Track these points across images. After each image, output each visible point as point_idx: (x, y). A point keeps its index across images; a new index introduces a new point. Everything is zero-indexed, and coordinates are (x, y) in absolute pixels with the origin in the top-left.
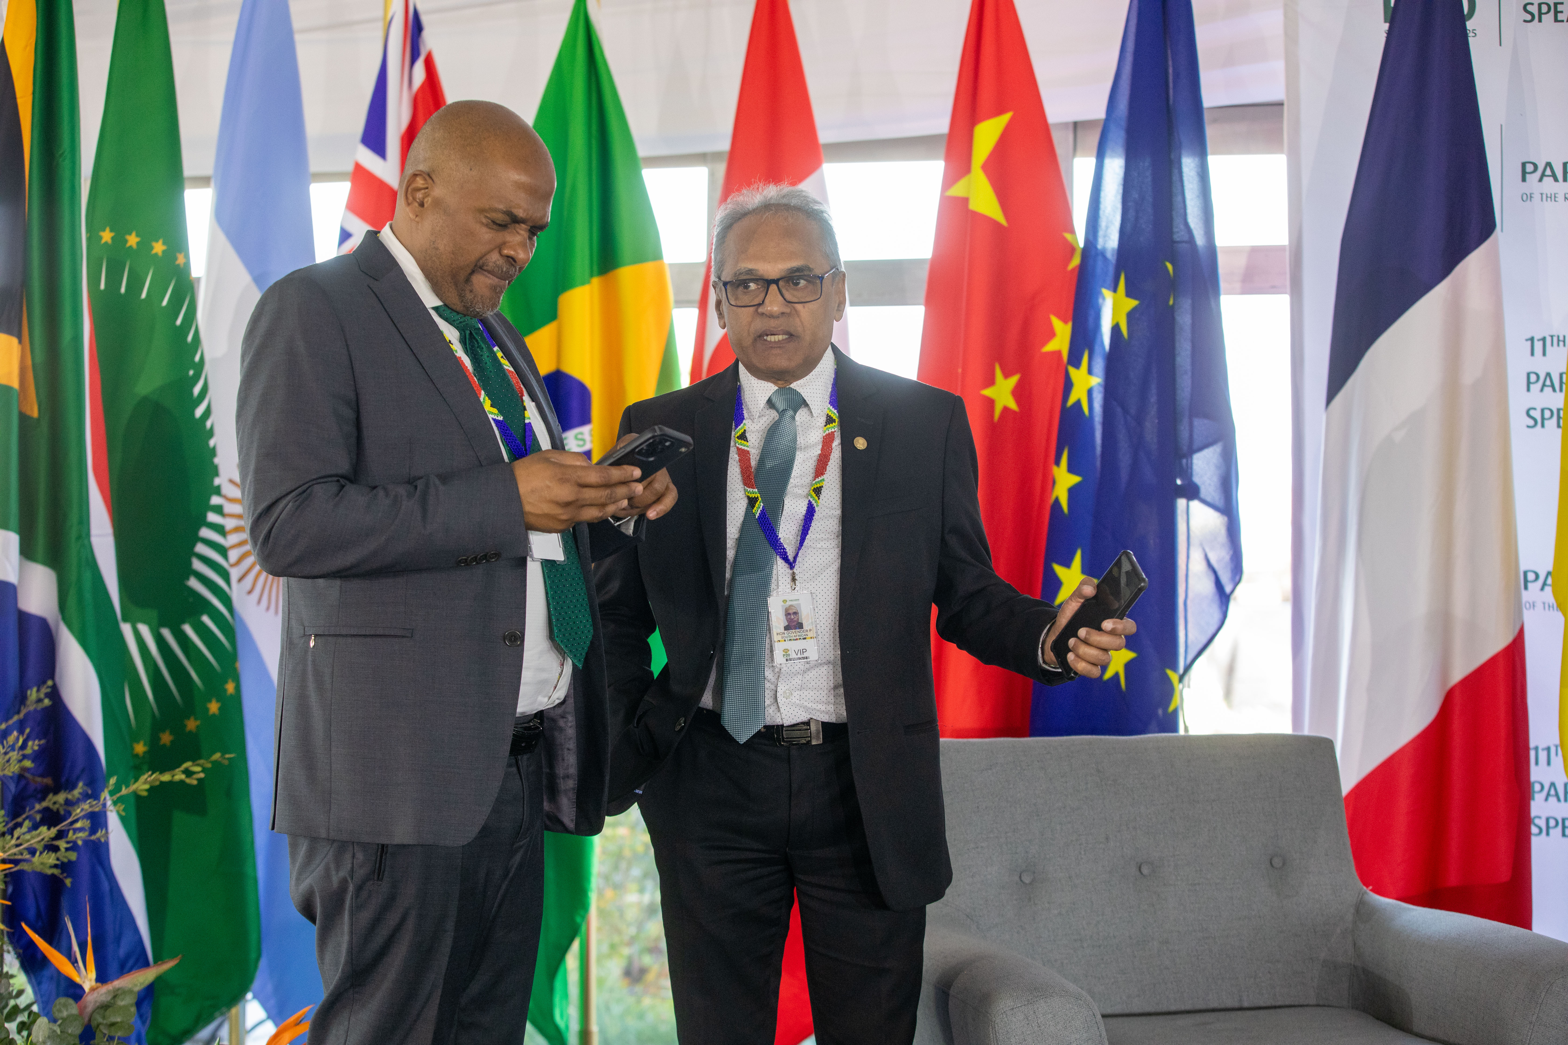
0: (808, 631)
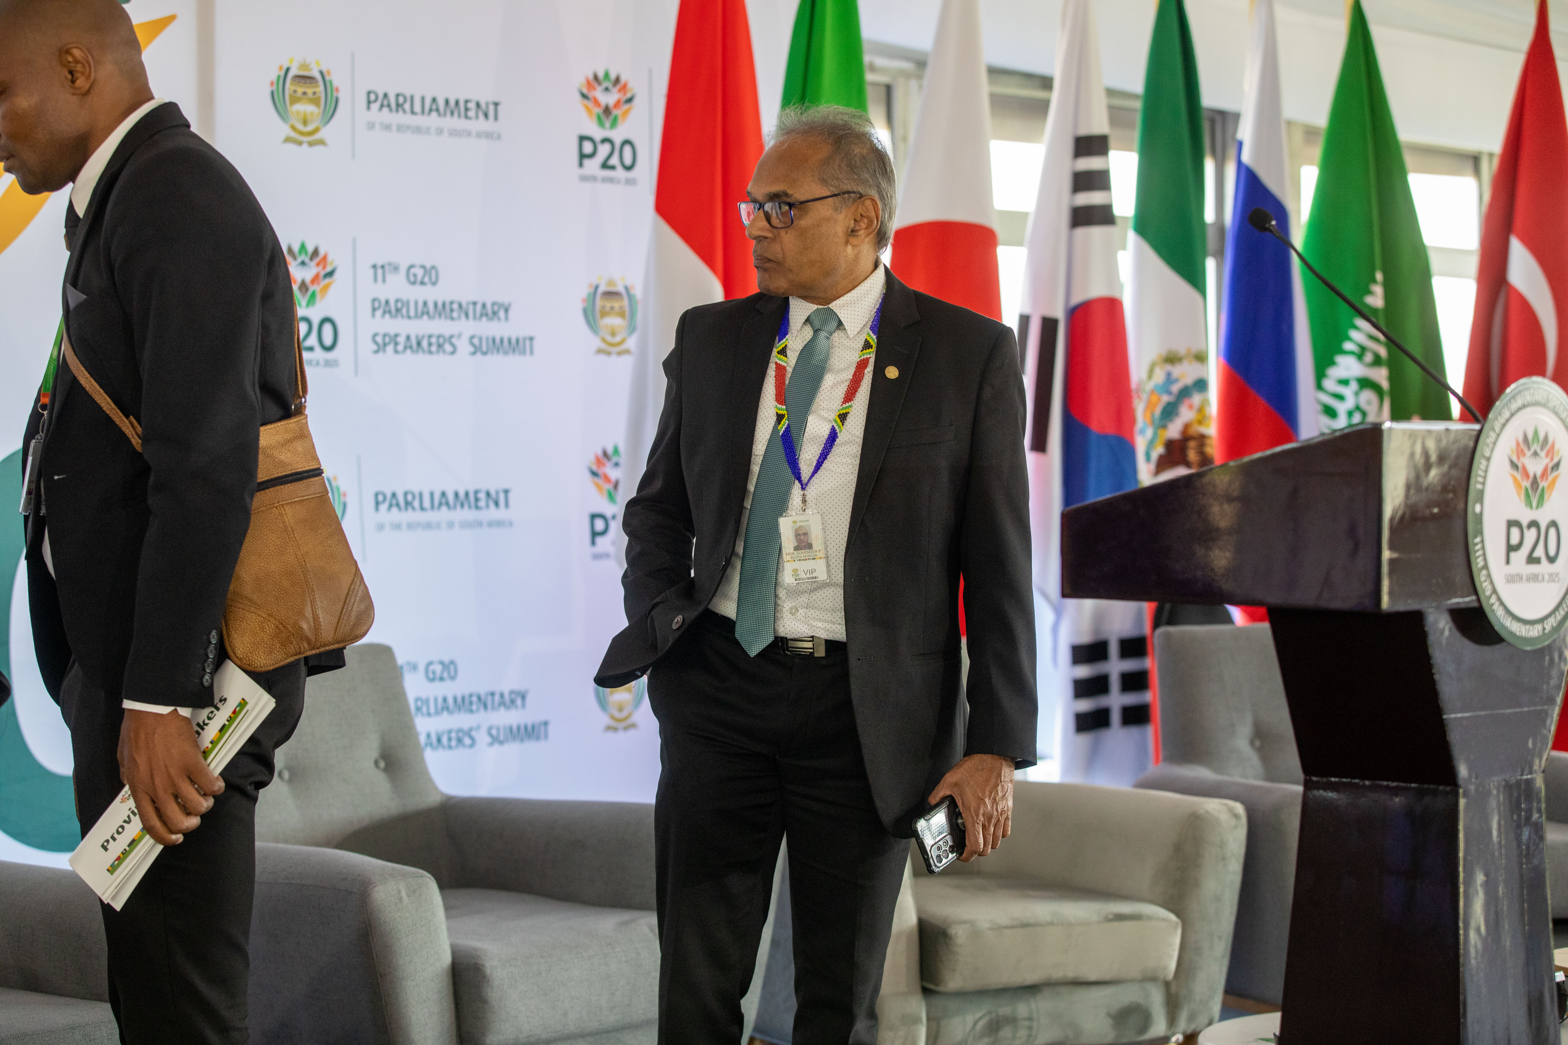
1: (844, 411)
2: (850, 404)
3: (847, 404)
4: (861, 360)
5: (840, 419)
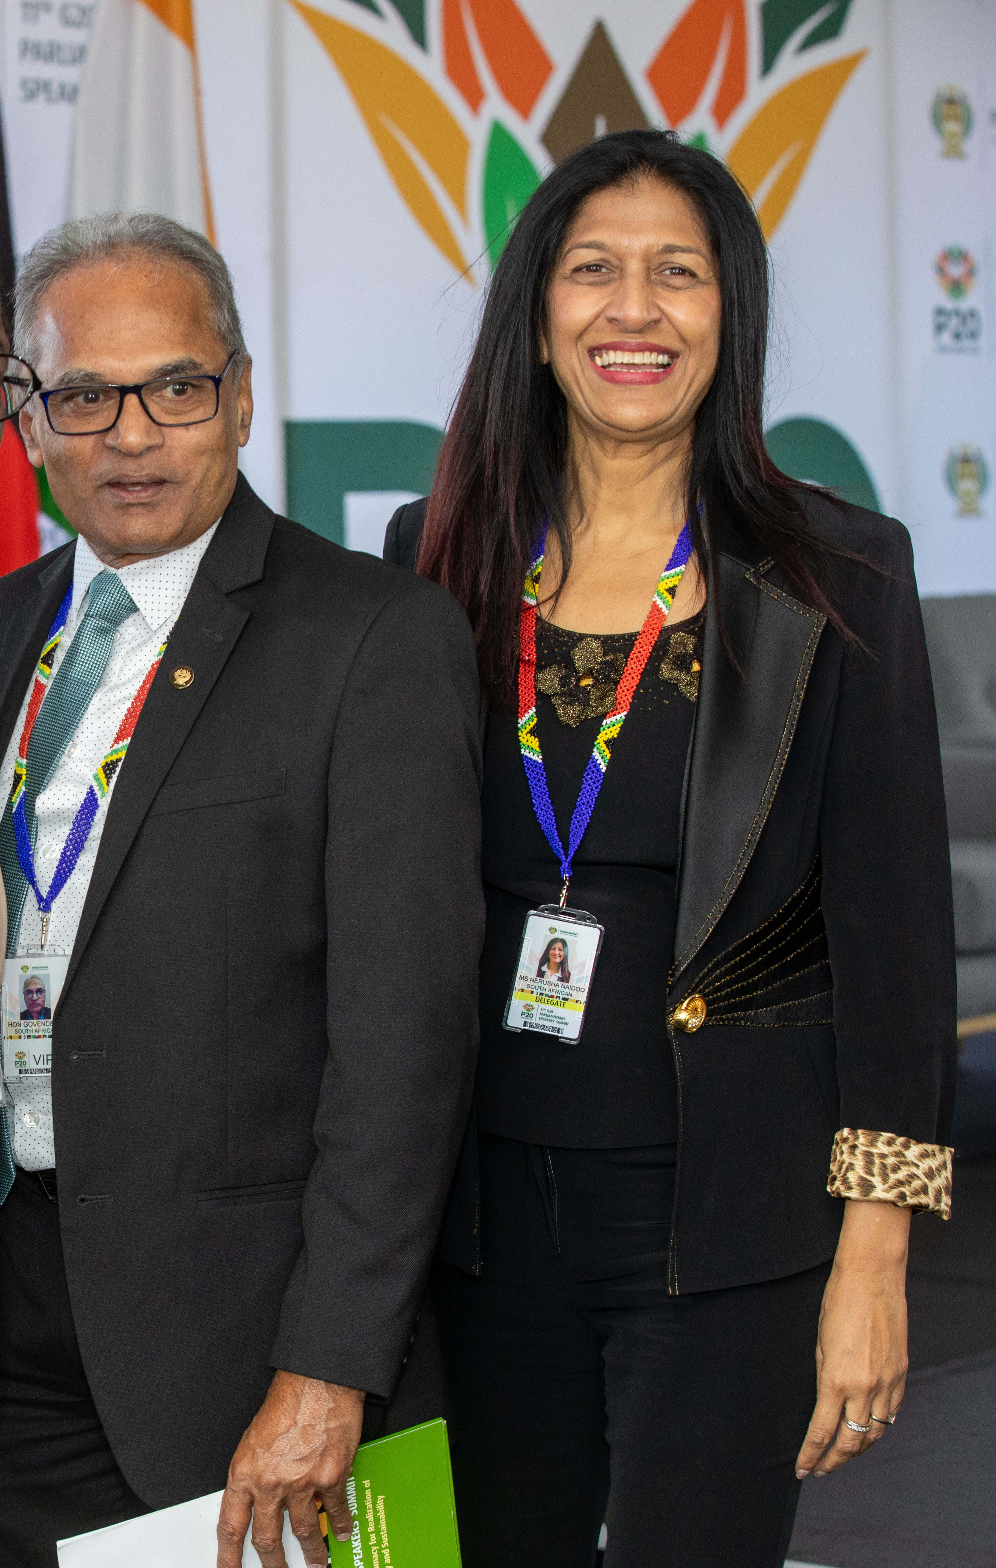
1: (114, 757)
2: (125, 742)
3: (121, 744)
4: (159, 660)
5: (105, 772)
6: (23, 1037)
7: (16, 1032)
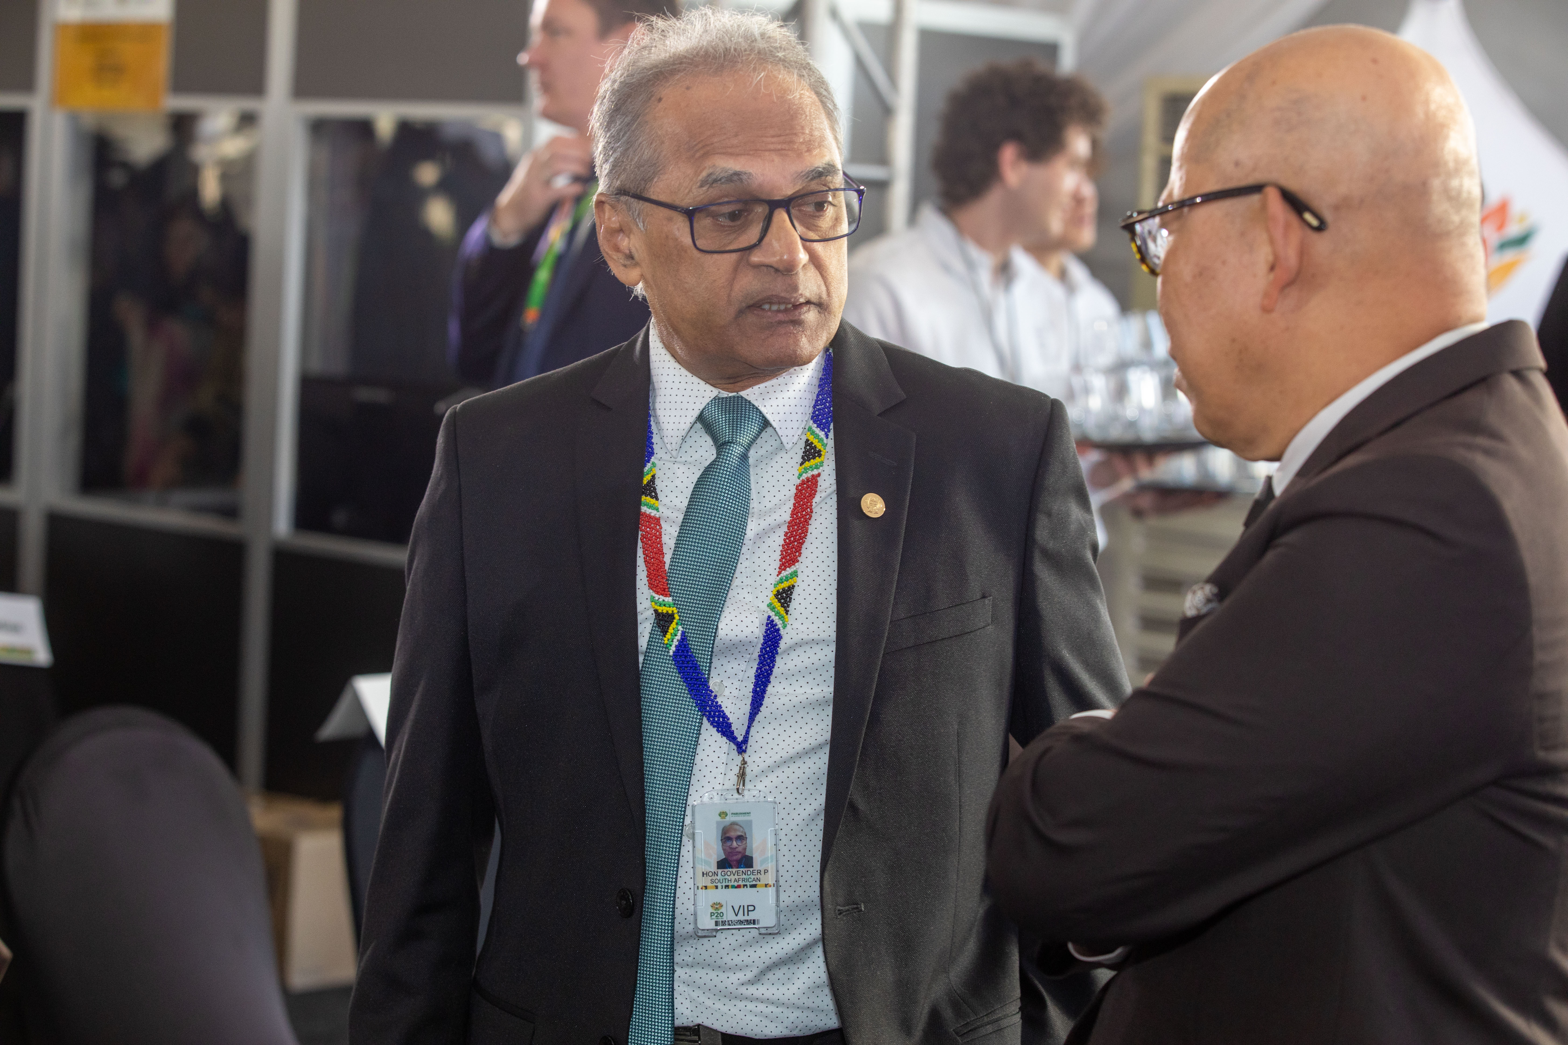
0: (762, 872)
1: (785, 585)
2: (793, 568)
3: (789, 571)
4: (803, 481)
5: (779, 601)
6: (720, 887)
7: (712, 881)
